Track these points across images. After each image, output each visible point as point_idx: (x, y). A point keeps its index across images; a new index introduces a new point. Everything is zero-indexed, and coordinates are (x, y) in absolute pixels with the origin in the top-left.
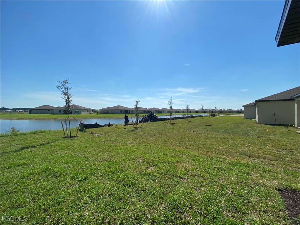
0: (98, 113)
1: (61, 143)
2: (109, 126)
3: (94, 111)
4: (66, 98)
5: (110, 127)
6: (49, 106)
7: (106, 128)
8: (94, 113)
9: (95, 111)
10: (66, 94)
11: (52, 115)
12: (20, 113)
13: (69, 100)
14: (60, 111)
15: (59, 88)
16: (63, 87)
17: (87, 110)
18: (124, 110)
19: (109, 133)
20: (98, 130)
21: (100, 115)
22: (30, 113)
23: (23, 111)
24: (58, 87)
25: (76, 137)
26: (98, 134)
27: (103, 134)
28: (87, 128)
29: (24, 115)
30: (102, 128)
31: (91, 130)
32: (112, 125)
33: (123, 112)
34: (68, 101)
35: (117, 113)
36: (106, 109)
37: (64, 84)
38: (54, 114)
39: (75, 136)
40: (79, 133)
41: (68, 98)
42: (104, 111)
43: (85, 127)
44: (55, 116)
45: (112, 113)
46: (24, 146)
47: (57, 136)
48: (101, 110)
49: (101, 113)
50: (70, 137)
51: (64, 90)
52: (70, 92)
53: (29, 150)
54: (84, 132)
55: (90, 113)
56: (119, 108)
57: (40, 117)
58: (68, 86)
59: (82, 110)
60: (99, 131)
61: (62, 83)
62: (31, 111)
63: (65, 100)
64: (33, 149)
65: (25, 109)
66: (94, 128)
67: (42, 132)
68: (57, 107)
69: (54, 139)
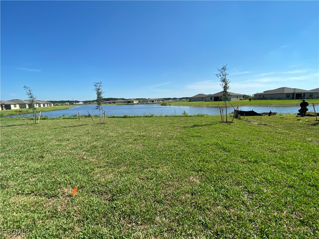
0: (250, 99)
1: (220, 126)
2: (269, 115)
3: (245, 97)
4: (224, 84)
5: (271, 117)
6: (202, 94)
7: (265, 117)
8: (245, 99)
9: (247, 97)
10: (224, 81)
11: (205, 102)
12: (184, 101)
13: (226, 86)
14: (211, 99)
15: (219, 75)
16: (221, 74)
17: (237, 96)
18: (293, 94)
19: (271, 123)
20: (255, 118)
21: (253, 101)
22: (190, 101)
23: (185, 100)
24: (217, 75)
25: (232, 122)
26: (257, 123)
27: (263, 123)
28: (241, 116)
29: (186, 103)
30: (260, 116)
31: (246, 117)
32: (275, 114)
33: (291, 96)
34: (225, 88)
35: (280, 99)
36: (262, 93)
37: (223, 70)
38: (206, 101)
39: (230, 122)
40: (235, 119)
41: (226, 84)
42: (259, 96)
43: (239, 114)
44: (207, 103)
45: (272, 99)
46: (195, 124)
47: (215, 120)
48: (254, 95)
49: (254, 99)
50: (227, 122)
51: (223, 77)
52: (227, 78)
53: (199, 127)
54: (239, 119)
55: (241, 100)
56: (283, 91)
57: (197, 104)
58: (226, 72)
59: (232, 96)
60: (256, 120)
61: (221, 71)
62: (191, 99)
63: (223, 87)
64: (201, 127)
65: (187, 98)
66: (249, 116)
67: (202, 116)
68: (208, 95)
69: (213, 122)
